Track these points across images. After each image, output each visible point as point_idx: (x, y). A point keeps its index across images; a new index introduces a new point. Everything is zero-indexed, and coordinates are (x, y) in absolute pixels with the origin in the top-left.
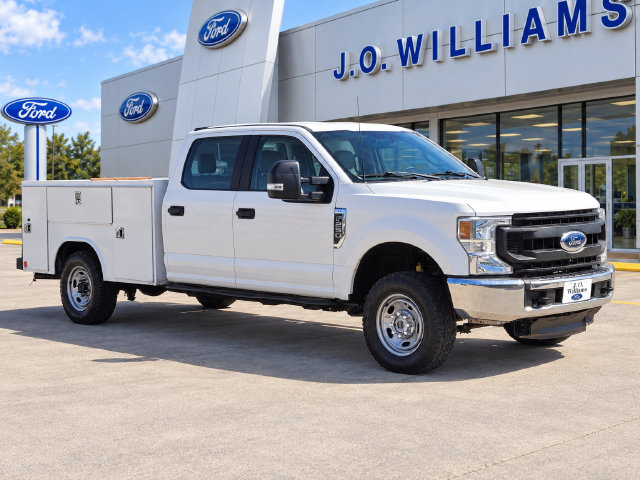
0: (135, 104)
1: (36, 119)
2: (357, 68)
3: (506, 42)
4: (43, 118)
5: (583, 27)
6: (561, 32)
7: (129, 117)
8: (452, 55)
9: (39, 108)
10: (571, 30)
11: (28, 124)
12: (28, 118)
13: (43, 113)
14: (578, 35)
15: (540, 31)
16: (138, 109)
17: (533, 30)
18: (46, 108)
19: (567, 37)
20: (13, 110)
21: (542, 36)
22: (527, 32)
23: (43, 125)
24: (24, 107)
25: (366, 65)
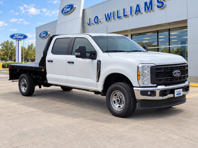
0: (44, 34)
1: (18, 39)
2: (93, 22)
3: (131, 14)
4: (20, 38)
6: (145, 11)
7: (42, 37)
8: (118, 18)
9: (19, 36)
10: (148, 10)
11: (16, 40)
12: (16, 38)
13: (20, 37)
14: (150, 11)
15: (139, 11)
16: (45, 35)
17: (138, 11)
18: (21, 36)
19: (147, 12)
20: (12, 36)
21: (140, 12)
22: (136, 11)
23: (20, 40)
24: (15, 36)
25: (96, 21)
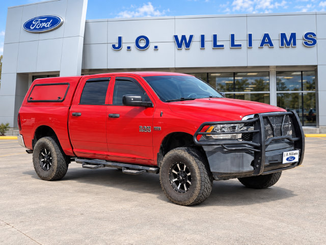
2: (133, 46)
3: (250, 44)
5: (295, 44)
6: (282, 44)
8: (215, 47)
15: (270, 43)
17: (266, 41)
22: (263, 42)
25: (141, 45)
